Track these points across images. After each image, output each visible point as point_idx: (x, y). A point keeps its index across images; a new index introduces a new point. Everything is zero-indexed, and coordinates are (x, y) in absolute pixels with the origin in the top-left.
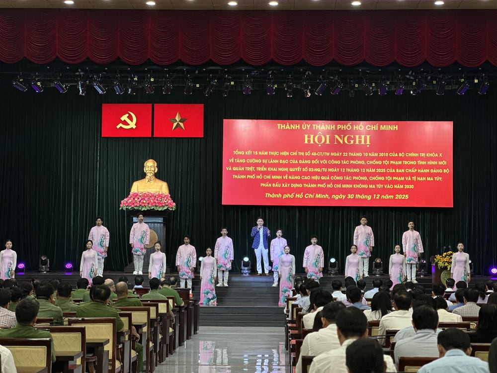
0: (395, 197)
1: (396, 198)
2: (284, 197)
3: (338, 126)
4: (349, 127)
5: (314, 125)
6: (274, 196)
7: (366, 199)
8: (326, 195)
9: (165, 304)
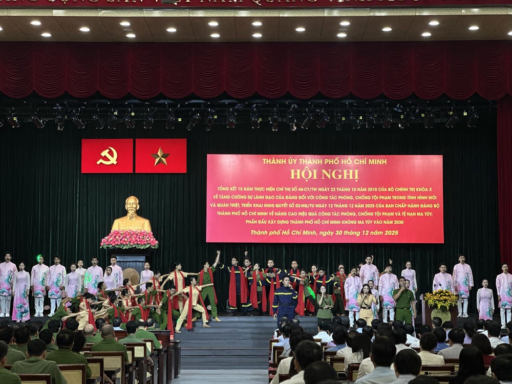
0: (384, 233)
1: (386, 234)
2: (270, 234)
3: (326, 160)
4: (336, 162)
5: (301, 160)
6: (260, 233)
7: (355, 236)
8: (314, 232)
9: (143, 347)
